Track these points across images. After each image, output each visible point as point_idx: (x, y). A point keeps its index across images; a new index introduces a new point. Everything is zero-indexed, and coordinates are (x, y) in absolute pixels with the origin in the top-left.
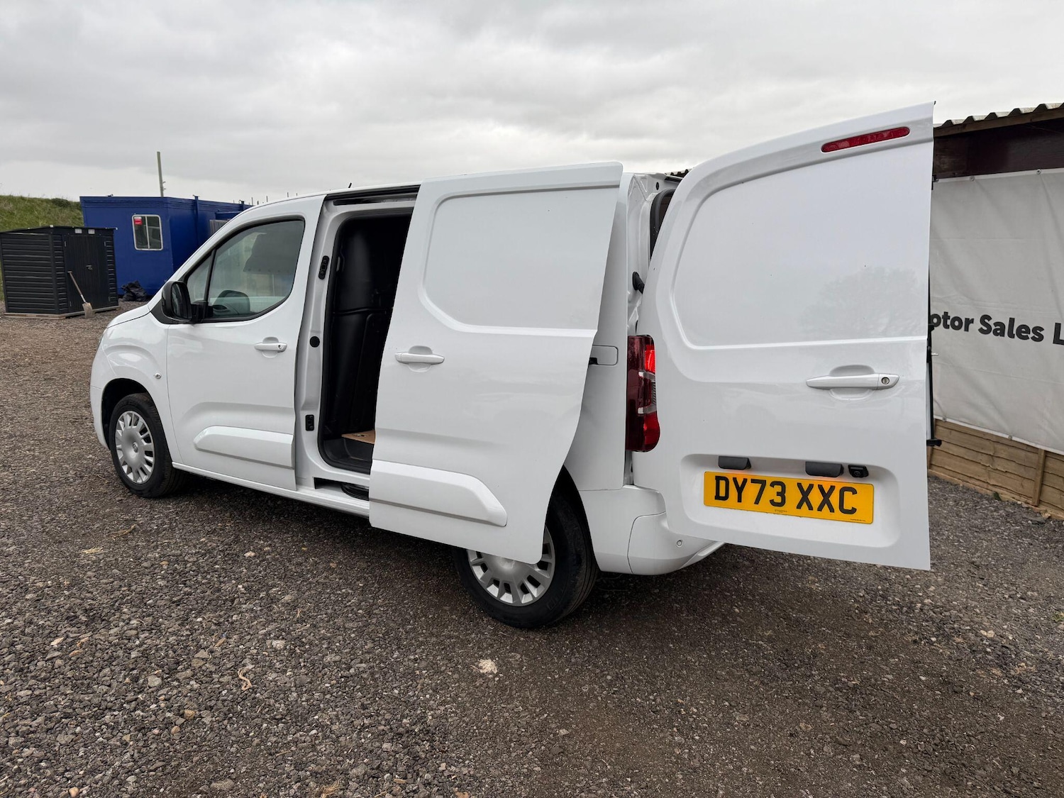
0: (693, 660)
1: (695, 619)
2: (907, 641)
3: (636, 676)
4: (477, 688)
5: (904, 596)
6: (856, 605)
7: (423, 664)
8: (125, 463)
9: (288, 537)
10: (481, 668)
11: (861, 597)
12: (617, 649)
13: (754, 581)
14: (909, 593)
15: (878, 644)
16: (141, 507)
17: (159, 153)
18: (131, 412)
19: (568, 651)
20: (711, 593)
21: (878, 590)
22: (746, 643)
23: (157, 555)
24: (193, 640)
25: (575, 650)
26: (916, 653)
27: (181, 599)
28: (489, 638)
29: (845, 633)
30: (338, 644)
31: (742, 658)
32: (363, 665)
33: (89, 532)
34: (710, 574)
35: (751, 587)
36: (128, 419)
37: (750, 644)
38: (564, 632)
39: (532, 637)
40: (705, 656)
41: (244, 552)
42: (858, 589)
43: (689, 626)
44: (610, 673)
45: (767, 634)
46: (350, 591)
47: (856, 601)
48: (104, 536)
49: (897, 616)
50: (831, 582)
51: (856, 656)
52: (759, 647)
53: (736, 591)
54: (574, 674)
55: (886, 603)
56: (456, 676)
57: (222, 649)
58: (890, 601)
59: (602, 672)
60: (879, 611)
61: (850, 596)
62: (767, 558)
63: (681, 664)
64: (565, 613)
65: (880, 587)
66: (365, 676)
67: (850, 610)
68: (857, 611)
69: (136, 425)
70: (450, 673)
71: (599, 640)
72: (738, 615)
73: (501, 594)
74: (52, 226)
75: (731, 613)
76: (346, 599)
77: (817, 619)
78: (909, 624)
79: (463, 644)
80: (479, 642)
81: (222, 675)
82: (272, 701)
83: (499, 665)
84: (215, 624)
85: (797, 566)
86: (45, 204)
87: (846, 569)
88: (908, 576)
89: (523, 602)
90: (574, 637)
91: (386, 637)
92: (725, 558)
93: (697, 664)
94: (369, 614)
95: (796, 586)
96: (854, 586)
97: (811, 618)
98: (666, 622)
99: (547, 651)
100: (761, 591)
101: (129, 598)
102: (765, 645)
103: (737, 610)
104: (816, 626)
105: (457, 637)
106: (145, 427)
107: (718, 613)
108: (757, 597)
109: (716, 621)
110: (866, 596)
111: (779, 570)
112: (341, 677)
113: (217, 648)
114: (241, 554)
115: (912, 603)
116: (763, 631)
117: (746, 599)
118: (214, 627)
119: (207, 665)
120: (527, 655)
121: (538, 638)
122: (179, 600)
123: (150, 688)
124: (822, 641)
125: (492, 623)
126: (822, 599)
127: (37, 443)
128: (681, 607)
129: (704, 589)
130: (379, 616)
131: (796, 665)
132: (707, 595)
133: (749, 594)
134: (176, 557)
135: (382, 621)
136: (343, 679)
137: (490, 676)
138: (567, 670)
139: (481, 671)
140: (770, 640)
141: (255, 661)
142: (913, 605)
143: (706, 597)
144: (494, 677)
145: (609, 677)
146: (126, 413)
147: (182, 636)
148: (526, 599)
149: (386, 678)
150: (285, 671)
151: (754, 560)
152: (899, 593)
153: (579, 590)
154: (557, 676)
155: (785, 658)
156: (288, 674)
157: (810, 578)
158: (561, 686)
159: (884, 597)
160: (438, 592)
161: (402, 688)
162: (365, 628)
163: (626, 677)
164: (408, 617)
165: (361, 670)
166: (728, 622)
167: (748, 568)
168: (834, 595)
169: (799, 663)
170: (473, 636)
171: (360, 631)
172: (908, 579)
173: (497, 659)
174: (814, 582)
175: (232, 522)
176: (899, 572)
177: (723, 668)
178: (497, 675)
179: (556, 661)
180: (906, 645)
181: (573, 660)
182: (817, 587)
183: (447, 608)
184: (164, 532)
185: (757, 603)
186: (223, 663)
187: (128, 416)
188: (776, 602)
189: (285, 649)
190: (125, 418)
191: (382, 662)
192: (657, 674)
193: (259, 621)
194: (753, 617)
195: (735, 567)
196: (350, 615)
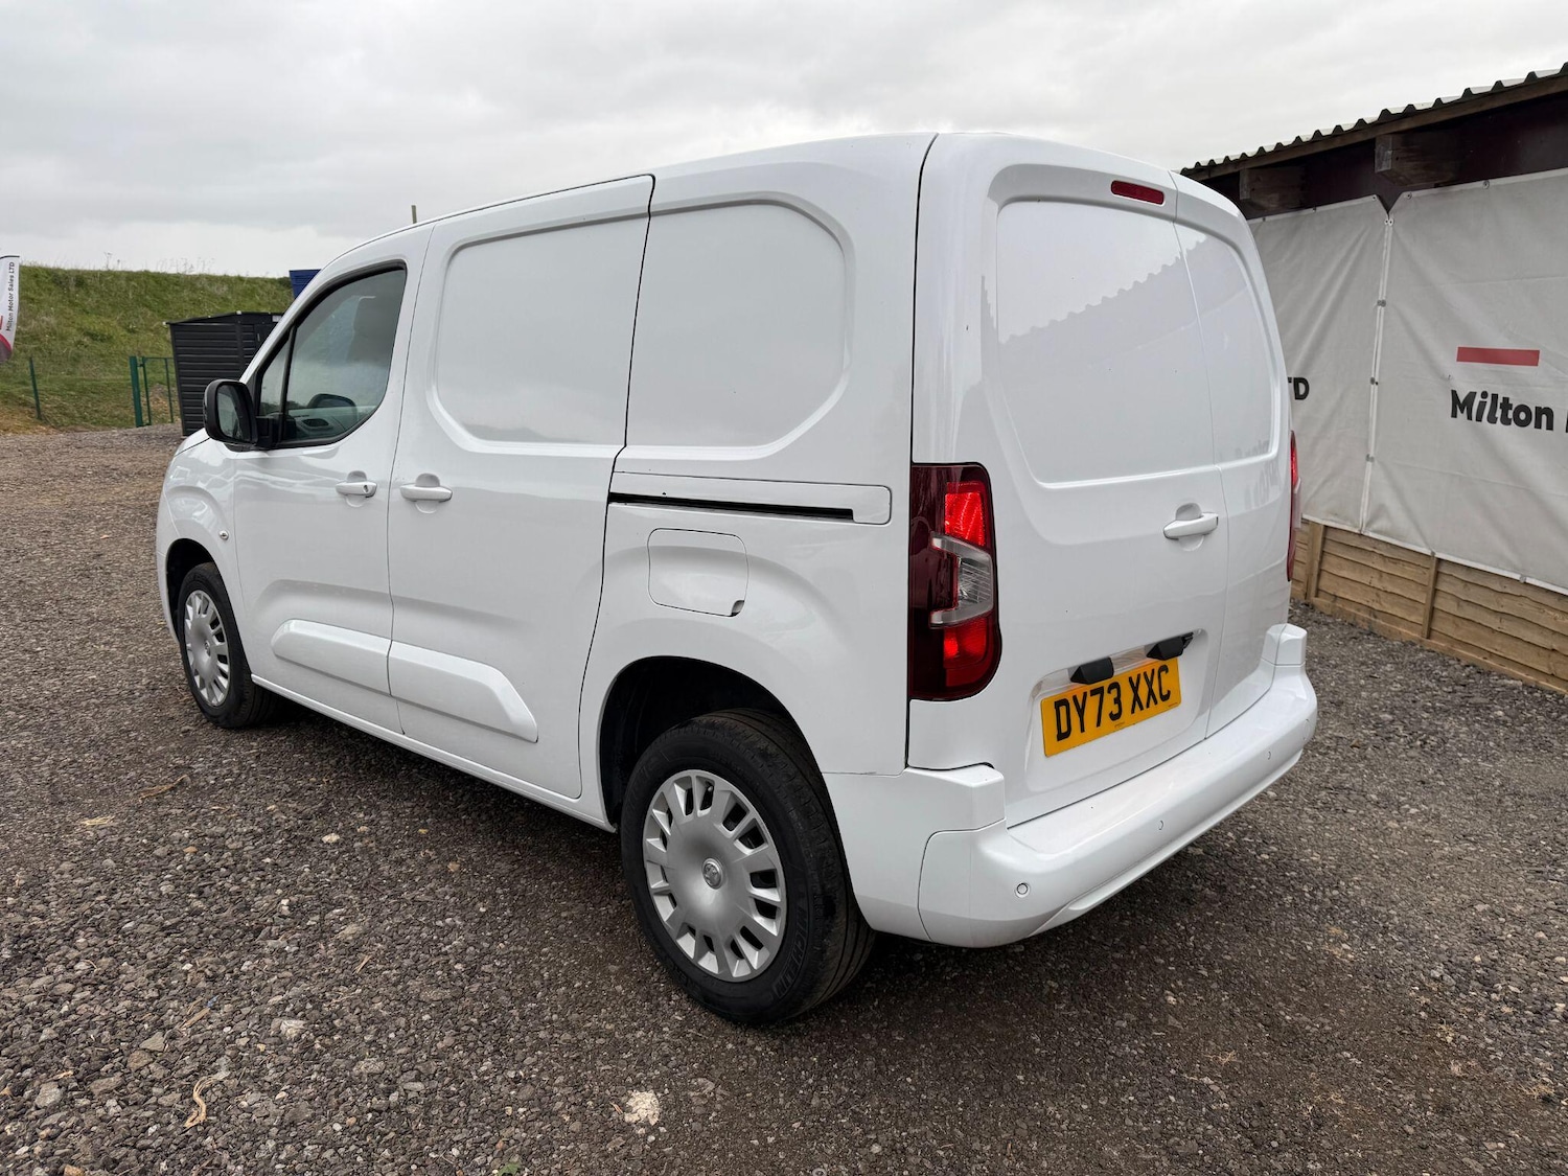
0: (1058, 1116)
1: (1083, 1018)
2: (1529, 1098)
3: (931, 1149)
4: (607, 1157)
5: (1529, 982)
6: (1424, 1000)
7: (527, 1091)
8: (197, 673)
9: (406, 807)
10: (629, 1110)
11: (1435, 979)
12: (909, 1080)
13: (1217, 932)
14: (1539, 974)
15: (1462, 1099)
16: (211, 743)
17: (414, 208)
18: (200, 592)
19: (811, 1081)
20: (1127, 957)
21: (1475, 966)
22: (1177, 1080)
23: (186, 835)
24: (155, 1010)
25: (825, 1079)
26: (1546, 1130)
27: (177, 924)
28: (668, 1042)
29: (1392, 1068)
30: (392, 1035)
31: (1162, 1116)
32: (419, 1086)
33: (112, 787)
34: (1133, 915)
35: (1208, 947)
36: (198, 602)
37: (1186, 1085)
38: (815, 1034)
39: (750, 1042)
40: (1085, 1107)
41: (325, 832)
42: (1431, 961)
43: (1067, 1032)
44: (881, 1138)
45: (1225, 1060)
46: (458, 922)
47: (1424, 990)
48: (131, 794)
49: (1509, 1030)
50: (1375, 941)
51: (1410, 1130)
52: (1203, 1091)
53: (1177, 954)
54: (810, 1136)
55: (1488, 997)
56: (575, 1126)
57: (193, 1033)
58: (1497, 993)
59: (865, 1133)
60: (1472, 1017)
61: (1412, 976)
62: (1251, 882)
63: (1032, 1123)
64: (807, 1005)
65: (1477, 959)
66: (412, 1110)
67: (1410, 1012)
68: (1423, 1014)
69: (205, 613)
70: (567, 1119)
71: (878, 1057)
72: (1172, 1010)
73: (700, 954)
74: (239, 312)
75: (1159, 1006)
76: (446, 939)
77: (1335, 1029)
78: (1536, 1053)
79: (616, 1048)
80: (647, 1049)
81: (168, 1089)
82: (226, 1156)
83: (665, 1106)
84: (208, 979)
85: (1311, 902)
86: (269, 286)
87: (1411, 913)
88: (1541, 935)
89: (734, 975)
90: (830, 1048)
91: (484, 1024)
92: (1171, 880)
93: (1064, 1126)
94: (472, 972)
95: (1301, 947)
96: (1422, 953)
97: (1323, 1025)
98: (1022, 1021)
99: (770, 1077)
100: (1228, 958)
101: (98, 917)
102: (1216, 1088)
103: (1171, 999)
104: (1331, 1048)
105: (610, 1034)
106: (217, 619)
107: (1132, 1005)
108: (1218, 971)
109: (1124, 1024)
110: (1447, 977)
111: (1273, 910)
112: (370, 1111)
113: (184, 1030)
114: (317, 839)
115: (1546, 999)
116: (1216, 1053)
117: (1195, 974)
118: (202, 985)
119: (152, 1066)
120: (728, 1086)
121: (758, 1044)
122: (174, 926)
123: (37, 1109)
124: (1340, 1086)
125: (685, 1005)
126: (1351, 980)
127: (122, 631)
128: (1061, 988)
129: (1115, 948)
130: (487, 979)
131: (1275, 1144)
132: (1117, 961)
133: (1204, 963)
134: (212, 840)
135: (490, 987)
136: (370, 1115)
137: (641, 1131)
138: (796, 1125)
139: (628, 1118)
140: (1229, 1075)
141: (237, 1062)
142: (1548, 1006)
143: (1115, 966)
144: (648, 1134)
145: (876, 1149)
146: (194, 593)
147: (143, 1000)
148: (739, 971)
149: (449, 1118)
150: (276, 1090)
151: (1225, 887)
152: (1520, 975)
153: (834, 964)
154: (771, 1140)
155: (1255, 1123)
156: (278, 1096)
157: (1334, 930)
158: (772, 1164)
159: (1487, 984)
160: (611, 931)
161: (468, 1145)
162: (452, 1004)
163: (911, 1150)
164: (537, 983)
165: (411, 1095)
166: (1149, 1027)
167: (1210, 902)
168: (1379, 974)
169: (1282, 1136)
170: (639, 1034)
171: (442, 1008)
172: (1539, 940)
173: (666, 1091)
174: (1339, 941)
175: (334, 775)
176: (1524, 923)
177: (1116, 1140)
178: (653, 1130)
179: (781, 1101)
180: (1523, 1108)
181: (815, 1102)
182: (1345, 952)
183: (613, 968)
184: (221, 791)
185: (1215, 986)
186: (180, 1062)
187: (197, 598)
188: (1255, 983)
189: (298, 1039)
190: (193, 601)
191: (455, 1080)
192: (976, 1146)
193: (280, 975)
194: (1201, 1017)
195: (1187, 900)
196: (439, 973)
